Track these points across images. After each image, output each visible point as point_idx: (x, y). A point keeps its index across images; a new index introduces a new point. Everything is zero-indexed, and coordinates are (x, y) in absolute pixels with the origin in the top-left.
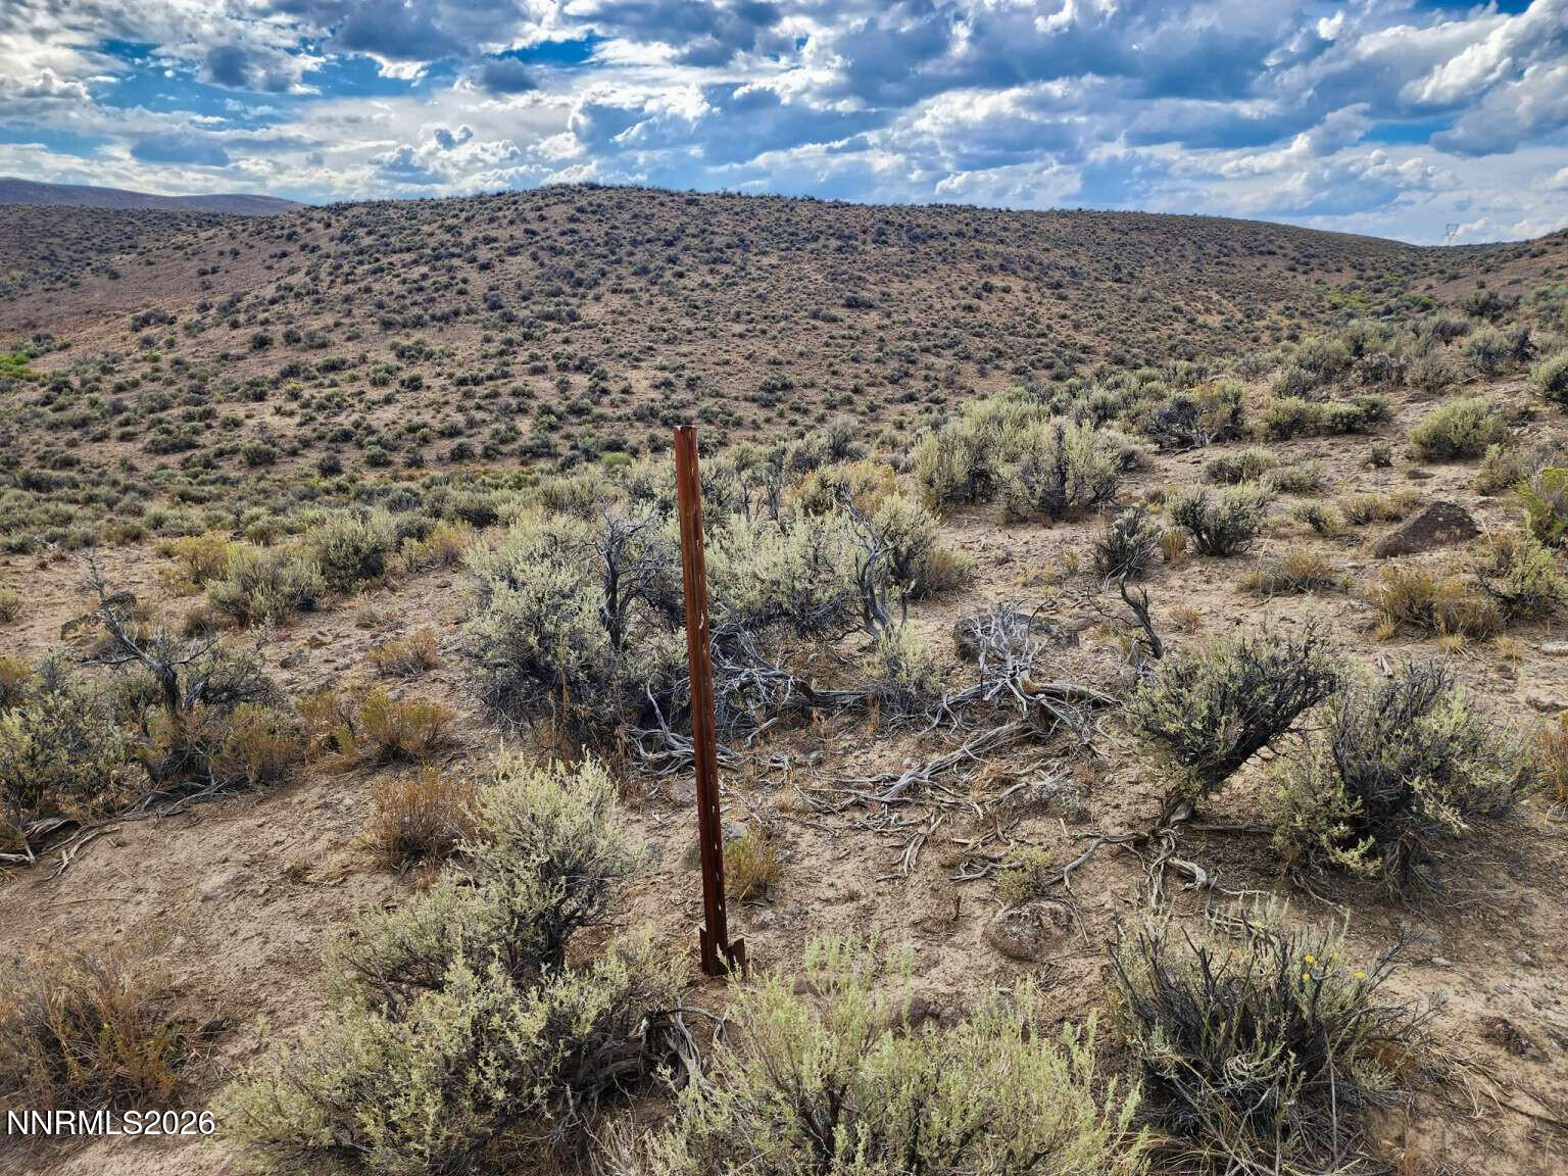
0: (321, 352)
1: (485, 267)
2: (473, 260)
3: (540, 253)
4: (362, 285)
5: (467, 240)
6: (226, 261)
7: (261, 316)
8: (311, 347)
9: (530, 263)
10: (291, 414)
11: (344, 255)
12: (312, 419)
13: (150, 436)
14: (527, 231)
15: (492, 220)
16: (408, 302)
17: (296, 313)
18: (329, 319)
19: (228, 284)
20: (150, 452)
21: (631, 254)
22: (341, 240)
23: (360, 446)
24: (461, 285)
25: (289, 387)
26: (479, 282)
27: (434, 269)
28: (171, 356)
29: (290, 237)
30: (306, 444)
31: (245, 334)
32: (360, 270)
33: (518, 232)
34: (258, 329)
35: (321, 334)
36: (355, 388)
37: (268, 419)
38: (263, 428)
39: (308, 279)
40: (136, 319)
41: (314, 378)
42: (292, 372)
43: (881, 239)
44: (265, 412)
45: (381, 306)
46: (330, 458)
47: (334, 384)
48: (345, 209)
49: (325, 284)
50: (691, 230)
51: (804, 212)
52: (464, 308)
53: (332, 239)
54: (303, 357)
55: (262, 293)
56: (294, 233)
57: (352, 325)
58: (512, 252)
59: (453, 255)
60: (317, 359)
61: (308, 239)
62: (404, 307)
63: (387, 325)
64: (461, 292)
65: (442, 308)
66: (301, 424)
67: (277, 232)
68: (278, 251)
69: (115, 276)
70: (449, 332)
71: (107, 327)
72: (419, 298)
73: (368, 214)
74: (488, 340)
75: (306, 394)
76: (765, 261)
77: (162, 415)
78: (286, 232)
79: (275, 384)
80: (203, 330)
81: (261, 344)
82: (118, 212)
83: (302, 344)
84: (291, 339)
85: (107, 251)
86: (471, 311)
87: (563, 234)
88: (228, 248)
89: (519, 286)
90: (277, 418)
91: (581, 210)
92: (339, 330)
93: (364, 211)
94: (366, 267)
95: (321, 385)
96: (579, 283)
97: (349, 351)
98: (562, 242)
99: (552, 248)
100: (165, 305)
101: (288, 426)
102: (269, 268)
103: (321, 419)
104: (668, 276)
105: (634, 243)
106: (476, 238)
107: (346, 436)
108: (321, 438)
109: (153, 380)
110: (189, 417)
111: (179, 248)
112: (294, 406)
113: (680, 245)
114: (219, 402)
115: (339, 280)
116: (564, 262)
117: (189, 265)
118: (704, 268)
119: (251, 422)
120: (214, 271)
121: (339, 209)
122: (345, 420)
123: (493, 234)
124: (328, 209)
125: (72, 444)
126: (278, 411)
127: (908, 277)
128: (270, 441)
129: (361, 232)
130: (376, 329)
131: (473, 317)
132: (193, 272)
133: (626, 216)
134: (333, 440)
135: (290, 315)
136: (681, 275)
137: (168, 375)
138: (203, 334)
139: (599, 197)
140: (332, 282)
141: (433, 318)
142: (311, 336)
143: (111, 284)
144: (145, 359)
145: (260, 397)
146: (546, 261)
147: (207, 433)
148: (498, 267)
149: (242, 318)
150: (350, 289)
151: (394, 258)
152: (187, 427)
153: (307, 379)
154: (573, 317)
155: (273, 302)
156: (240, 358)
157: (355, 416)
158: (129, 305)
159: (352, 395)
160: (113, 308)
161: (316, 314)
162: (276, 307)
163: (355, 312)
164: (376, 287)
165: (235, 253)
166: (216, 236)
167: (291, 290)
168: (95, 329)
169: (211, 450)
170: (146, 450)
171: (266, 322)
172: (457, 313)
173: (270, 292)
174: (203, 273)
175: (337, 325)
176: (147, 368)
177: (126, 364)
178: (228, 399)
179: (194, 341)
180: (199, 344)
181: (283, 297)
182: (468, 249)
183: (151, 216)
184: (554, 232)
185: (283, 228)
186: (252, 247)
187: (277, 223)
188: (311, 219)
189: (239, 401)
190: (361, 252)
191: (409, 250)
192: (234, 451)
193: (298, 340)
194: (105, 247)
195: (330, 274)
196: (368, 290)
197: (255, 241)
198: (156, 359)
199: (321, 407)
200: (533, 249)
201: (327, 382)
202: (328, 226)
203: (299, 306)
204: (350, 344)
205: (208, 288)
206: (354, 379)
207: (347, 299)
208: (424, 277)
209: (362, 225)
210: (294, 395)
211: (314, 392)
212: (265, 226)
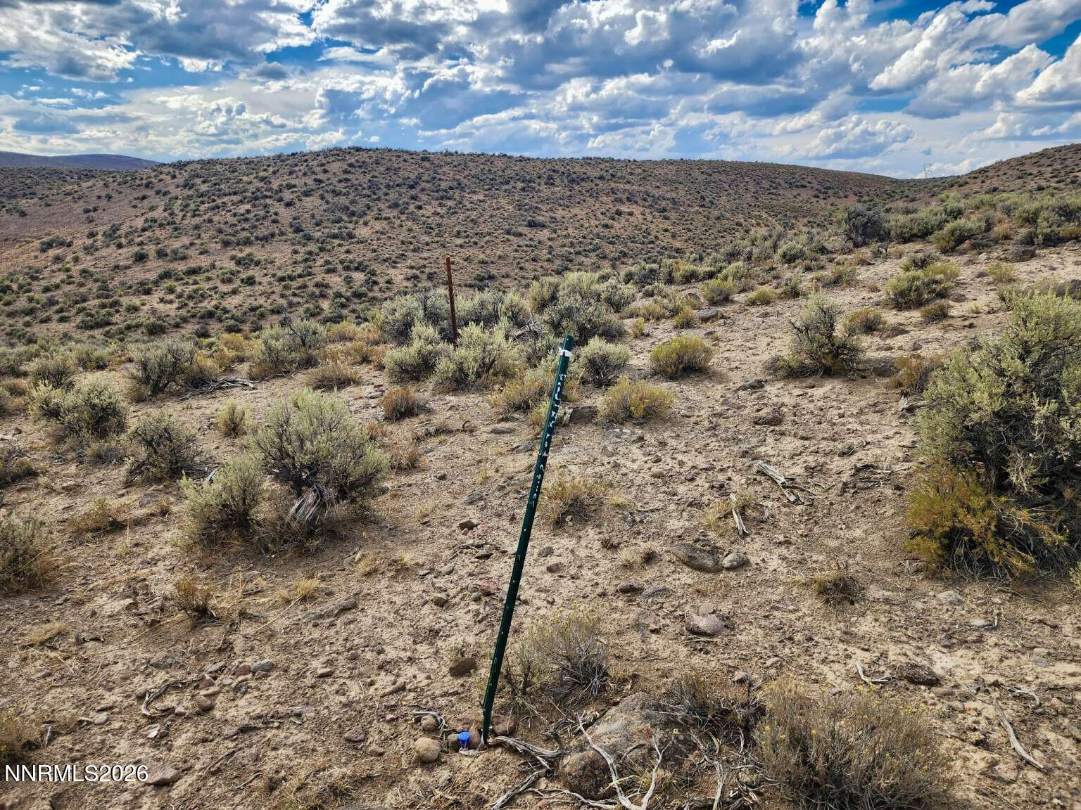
0: (183, 263)
1: (289, 204)
2: (280, 200)
3: (326, 195)
4: (206, 217)
5: (275, 186)
6: (103, 203)
7: (138, 240)
8: (176, 259)
9: (320, 202)
10: (171, 302)
11: (190, 197)
12: (186, 305)
13: (79, 319)
14: (316, 180)
15: (291, 173)
16: (239, 228)
17: (162, 237)
18: (186, 240)
19: (106, 219)
20: (81, 328)
21: (386, 194)
22: (185, 186)
23: (220, 320)
24: (274, 217)
25: (165, 285)
26: (286, 215)
27: (254, 206)
28: (79, 267)
29: (147, 186)
30: (185, 320)
31: (129, 252)
32: (202, 208)
33: (310, 181)
34: (137, 249)
35: (181, 250)
36: (211, 284)
37: (156, 305)
38: (154, 311)
39: (166, 214)
40: (43, 243)
41: (182, 279)
42: (166, 275)
43: (550, 182)
44: (153, 301)
45: (220, 231)
46: (202, 328)
47: (196, 283)
48: (185, 165)
49: (180, 218)
50: (425, 178)
51: (500, 164)
52: (277, 231)
53: (178, 186)
54: (172, 266)
55: (133, 224)
56: (150, 182)
57: (202, 244)
58: (307, 194)
59: (266, 197)
60: (181, 267)
61: (160, 186)
62: (237, 232)
63: (226, 244)
64: (275, 221)
65: (263, 232)
66: (179, 308)
67: (138, 182)
68: (140, 195)
69: (23, 214)
70: (268, 247)
71: (21, 250)
72: (246, 225)
73: (202, 168)
74: (296, 252)
75: (179, 289)
76: (475, 197)
77: (85, 305)
78: (144, 182)
79: (156, 283)
80: (97, 250)
81: (141, 258)
82: (20, 170)
83: (169, 258)
84: (161, 254)
85: (15, 197)
86: (282, 234)
87: (340, 181)
88: (103, 194)
89: (313, 216)
90: (161, 305)
91: (351, 165)
92: (194, 248)
93: (199, 166)
94: (207, 205)
95: (187, 283)
96: (353, 214)
97: (203, 261)
98: (340, 187)
99: (334, 191)
100: (62, 233)
101: (171, 310)
102: (135, 207)
103: (191, 304)
104: (412, 208)
105: (388, 187)
106: (281, 185)
107: (210, 315)
108: (193, 316)
109: (69, 284)
110: (103, 306)
111: (69, 194)
112: (172, 297)
113: (419, 188)
114: (121, 296)
115: (189, 214)
116: (343, 200)
117: (77, 205)
118: (435, 203)
119: (145, 308)
120: (95, 210)
121: (181, 165)
122: (208, 305)
123: (293, 182)
124: (172, 165)
125: (27, 324)
126: (162, 300)
127: (568, 207)
128: (160, 318)
129: (198, 181)
130: (219, 246)
131: (284, 238)
132: (80, 211)
133: (382, 169)
134: (202, 317)
135: (158, 239)
136: (420, 208)
137: (78, 279)
138: (97, 253)
139: (363, 156)
140: (184, 216)
141: (257, 238)
142: (175, 252)
143: (22, 220)
144: (60, 270)
145: (148, 292)
146: (330, 200)
147: (117, 316)
148: (298, 204)
149: (123, 241)
150: (197, 220)
151: (226, 199)
152: (103, 311)
153: (177, 280)
154: (351, 236)
155: (144, 230)
156: (127, 267)
157: (214, 302)
158: (36, 234)
159: (210, 289)
160: (24, 236)
161: (176, 237)
162: (147, 234)
163: (203, 235)
164: (216, 219)
165: (109, 197)
166: (94, 185)
167: (156, 221)
168: (12, 251)
169: (122, 326)
170: (78, 327)
171: (141, 244)
172: (273, 235)
173: (139, 223)
174: (87, 211)
175: (192, 244)
176: (63, 276)
177: (46, 273)
178: (126, 294)
179: (93, 257)
180: (96, 259)
181: (151, 227)
182: (277, 192)
183: (44, 172)
184: (334, 181)
185: (141, 179)
186: (121, 193)
187: (137, 175)
188: (161, 173)
189: (134, 295)
190: (202, 195)
191: (235, 193)
192: (138, 326)
193: (166, 255)
194: (13, 194)
195: (182, 210)
196: (210, 221)
197: (124, 189)
198: (68, 270)
199: (190, 297)
200: (321, 192)
201: (191, 281)
202: (174, 177)
203: (163, 232)
204: (202, 257)
205: (91, 221)
206: (209, 279)
207: (197, 227)
208: (248, 211)
209: (198, 176)
210: (171, 290)
211: (183, 287)
212: (129, 178)
